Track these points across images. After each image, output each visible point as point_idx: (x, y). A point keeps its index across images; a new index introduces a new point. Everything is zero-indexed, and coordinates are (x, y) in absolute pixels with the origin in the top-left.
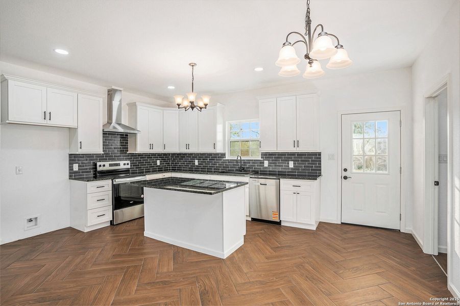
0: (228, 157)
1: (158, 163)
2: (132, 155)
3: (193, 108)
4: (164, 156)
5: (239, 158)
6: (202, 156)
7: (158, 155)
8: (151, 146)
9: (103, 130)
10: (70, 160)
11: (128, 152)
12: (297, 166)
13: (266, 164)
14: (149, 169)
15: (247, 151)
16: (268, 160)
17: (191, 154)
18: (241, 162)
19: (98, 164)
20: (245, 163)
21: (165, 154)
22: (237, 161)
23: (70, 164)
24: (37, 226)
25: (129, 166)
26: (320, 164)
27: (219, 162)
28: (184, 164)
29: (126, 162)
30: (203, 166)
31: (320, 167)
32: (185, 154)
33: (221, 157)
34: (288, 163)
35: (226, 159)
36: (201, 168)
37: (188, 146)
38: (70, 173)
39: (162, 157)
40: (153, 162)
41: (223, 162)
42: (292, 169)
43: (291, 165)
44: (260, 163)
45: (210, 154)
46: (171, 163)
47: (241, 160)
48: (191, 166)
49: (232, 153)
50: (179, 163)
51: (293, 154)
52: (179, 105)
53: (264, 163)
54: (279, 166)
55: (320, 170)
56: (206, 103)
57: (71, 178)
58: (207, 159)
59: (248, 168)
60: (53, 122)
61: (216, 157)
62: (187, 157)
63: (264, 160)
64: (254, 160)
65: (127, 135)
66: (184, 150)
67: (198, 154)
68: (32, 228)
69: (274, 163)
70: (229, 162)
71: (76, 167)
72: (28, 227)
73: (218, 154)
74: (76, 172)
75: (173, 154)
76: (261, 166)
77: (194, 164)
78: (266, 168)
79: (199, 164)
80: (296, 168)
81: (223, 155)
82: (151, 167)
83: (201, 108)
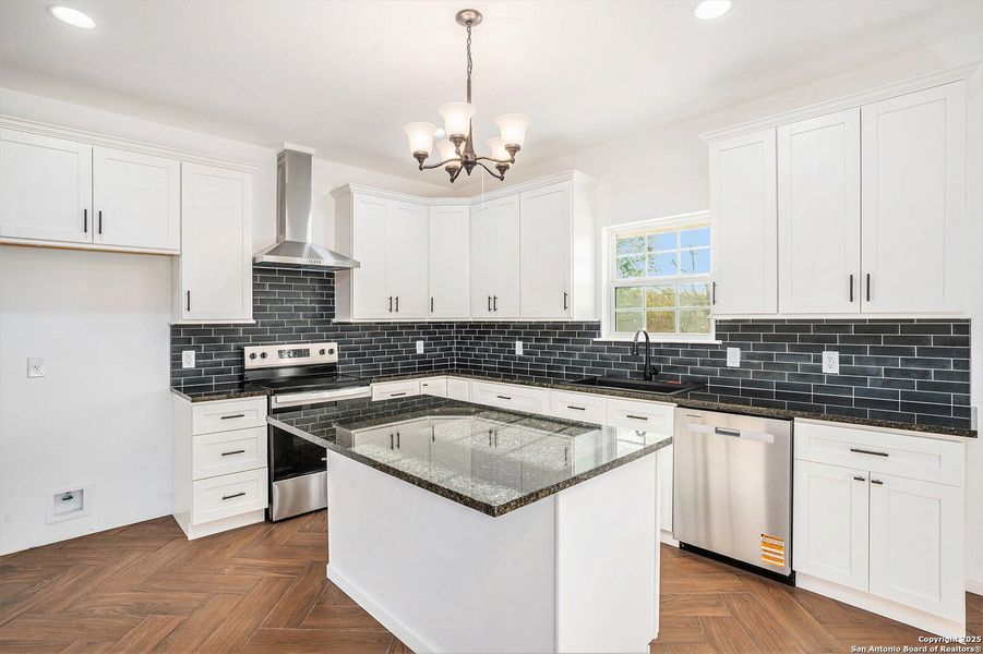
0: (607, 334)
1: (420, 347)
2: (346, 326)
3: (469, 164)
4: (435, 331)
5: (642, 339)
6: (533, 331)
7: (419, 327)
8: (394, 303)
9: (254, 259)
10: (173, 341)
11: (334, 320)
12: (853, 371)
13: (734, 357)
14: (393, 365)
15: (669, 317)
16: (742, 347)
17: (505, 325)
18: (648, 351)
19: (248, 350)
20: (659, 352)
21: (438, 325)
22: (634, 346)
23: (173, 350)
24: (81, 512)
25: (334, 358)
26: (967, 365)
27: (580, 349)
28: (487, 351)
29: (327, 346)
30: (537, 360)
31: (967, 376)
32: (490, 325)
33: (586, 334)
34: (819, 359)
35: (604, 338)
36: (531, 366)
37: (492, 303)
38: (173, 374)
39: (429, 333)
40: (403, 346)
41: (593, 350)
42: (832, 378)
43: (831, 363)
44: (713, 354)
45: (556, 326)
46: (457, 349)
47: (647, 344)
48: (505, 358)
49: (620, 323)
50: (474, 349)
51: (840, 326)
52: (420, 157)
53: (724, 355)
54: (782, 367)
55: (967, 389)
56: (513, 142)
57: (175, 386)
58: (547, 340)
59: (672, 369)
60: (108, 240)
61: (573, 334)
62: (494, 332)
63: (725, 346)
64: (693, 345)
65: (332, 275)
66: (483, 315)
67: (522, 326)
68: (67, 516)
69: (761, 357)
70: (609, 350)
71: (189, 360)
72: (55, 515)
73: (578, 325)
74: (188, 372)
75: (462, 325)
76: (714, 364)
77: (514, 352)
78: (733, 371)
79: (525, 353)
80: (847, 376)
81: (594, 328)
82: (400, 358)
83: (503, 168)
